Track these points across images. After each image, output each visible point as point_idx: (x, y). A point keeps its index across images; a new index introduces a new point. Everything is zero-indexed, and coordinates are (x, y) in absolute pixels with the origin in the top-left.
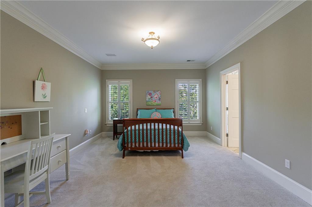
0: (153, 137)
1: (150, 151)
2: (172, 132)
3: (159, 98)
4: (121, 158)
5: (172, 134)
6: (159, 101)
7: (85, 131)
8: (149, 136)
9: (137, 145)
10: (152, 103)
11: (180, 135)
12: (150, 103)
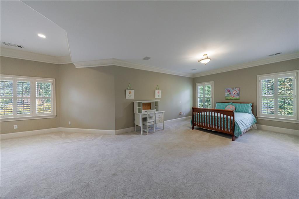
0: (211, 121)
1: (209, 130)
2: (225, 120)
3: (238, 93)
4: (191, 129)
5: (225, 121)
6: (237, 96)
7: (180, 113)
8: (208, 120)
9: (201, 124)
10: (231, 98)
11: (232, 123)
12: (228, 98)
